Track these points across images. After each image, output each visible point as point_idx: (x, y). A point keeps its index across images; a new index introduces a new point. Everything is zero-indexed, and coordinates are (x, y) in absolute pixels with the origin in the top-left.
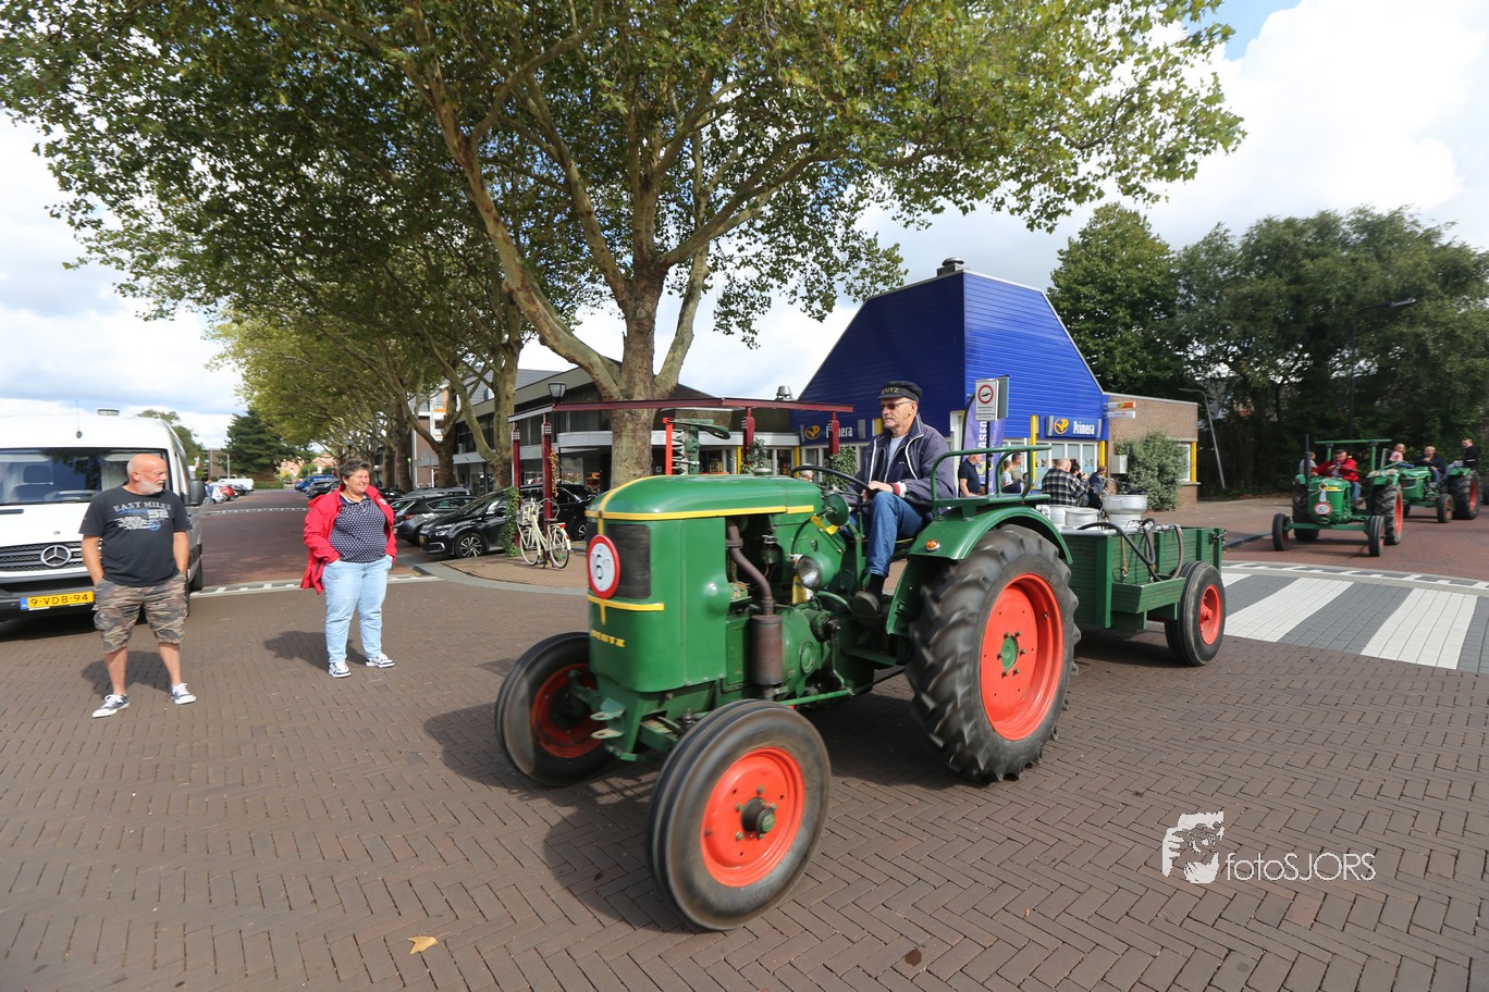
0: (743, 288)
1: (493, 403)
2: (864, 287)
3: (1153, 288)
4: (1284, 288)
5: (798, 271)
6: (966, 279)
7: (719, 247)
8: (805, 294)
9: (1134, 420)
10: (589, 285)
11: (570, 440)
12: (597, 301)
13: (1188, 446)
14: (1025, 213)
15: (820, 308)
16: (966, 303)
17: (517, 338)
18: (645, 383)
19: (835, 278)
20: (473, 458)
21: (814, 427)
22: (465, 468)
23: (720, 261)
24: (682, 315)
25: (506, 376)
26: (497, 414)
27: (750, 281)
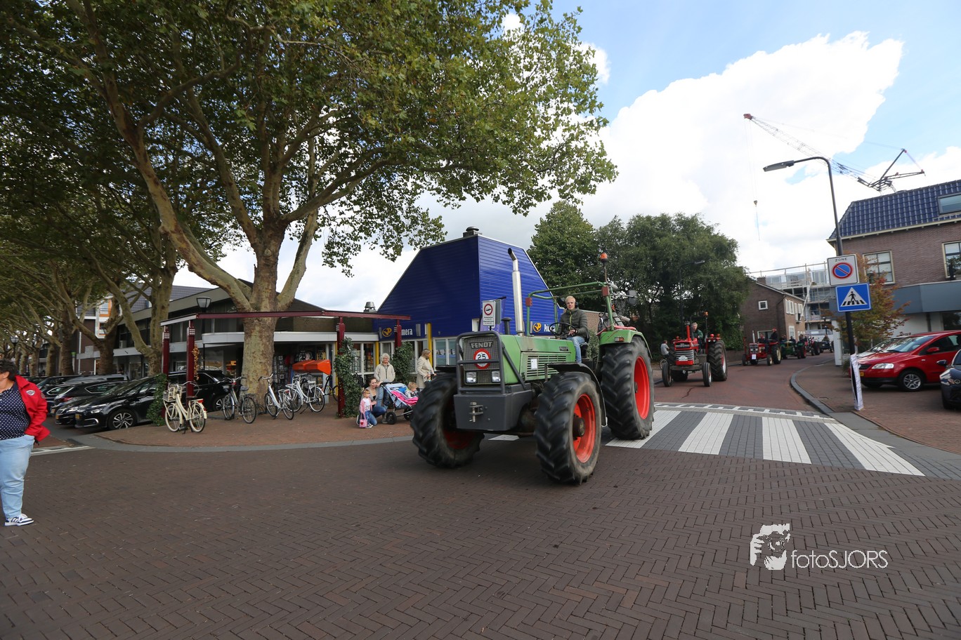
0: (342, 238)
1: (151, 310)
2: (420, 241)
3: (585, 249)
4: (648, 252)
5: (378, 230)
6: (479, 240)
7: (326, 211)
8: (383, 244)
10: (232, 231)
11: (212, 339)
12: (238, 241)
14: (512, 204)
15: (393, 253)
16: (480, 254)
17: (172, 265)
18: (269, 300)
19: (402, 235)
20: (132, 351)
21: (388, 329)
22: (125, 360)
23: (326, 220)
24: (298, 255)
25: (162, 292)
26: (154, 319)
27: (347, 234)
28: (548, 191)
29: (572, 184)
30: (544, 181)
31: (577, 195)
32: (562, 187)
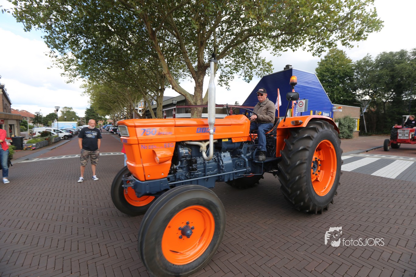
0: (226, 73)
1: (157, 105)
2: (261, 73)
3: (347, 73)
4: (389, 73)
5: (241, 69)
6: (293, 71)
7: (220, 62)
8: (244, 75)
9: (341, 112)
10: (183, 72)
11: (179, 116)
12: (185, 77)
13: (357, 120)
14: (312, 51)
15: (248, 79)
17: (163, 87)
18: (200, 101)
19: (253, 70)
23: (220, 66)
25: (160, 98)
26: (158, 108)
27: (228, 71)
28: (335, 42)
29: (350, 37)
30: (333, 37)
31: (351, 43)
32: (343, 39)
